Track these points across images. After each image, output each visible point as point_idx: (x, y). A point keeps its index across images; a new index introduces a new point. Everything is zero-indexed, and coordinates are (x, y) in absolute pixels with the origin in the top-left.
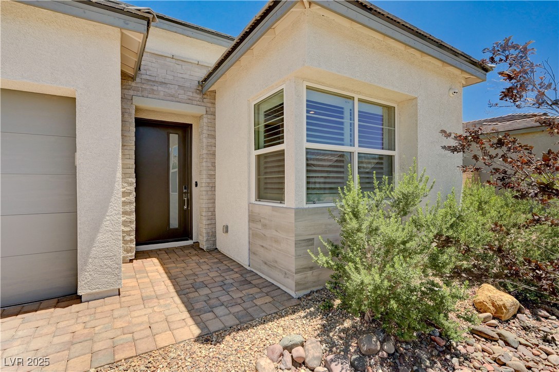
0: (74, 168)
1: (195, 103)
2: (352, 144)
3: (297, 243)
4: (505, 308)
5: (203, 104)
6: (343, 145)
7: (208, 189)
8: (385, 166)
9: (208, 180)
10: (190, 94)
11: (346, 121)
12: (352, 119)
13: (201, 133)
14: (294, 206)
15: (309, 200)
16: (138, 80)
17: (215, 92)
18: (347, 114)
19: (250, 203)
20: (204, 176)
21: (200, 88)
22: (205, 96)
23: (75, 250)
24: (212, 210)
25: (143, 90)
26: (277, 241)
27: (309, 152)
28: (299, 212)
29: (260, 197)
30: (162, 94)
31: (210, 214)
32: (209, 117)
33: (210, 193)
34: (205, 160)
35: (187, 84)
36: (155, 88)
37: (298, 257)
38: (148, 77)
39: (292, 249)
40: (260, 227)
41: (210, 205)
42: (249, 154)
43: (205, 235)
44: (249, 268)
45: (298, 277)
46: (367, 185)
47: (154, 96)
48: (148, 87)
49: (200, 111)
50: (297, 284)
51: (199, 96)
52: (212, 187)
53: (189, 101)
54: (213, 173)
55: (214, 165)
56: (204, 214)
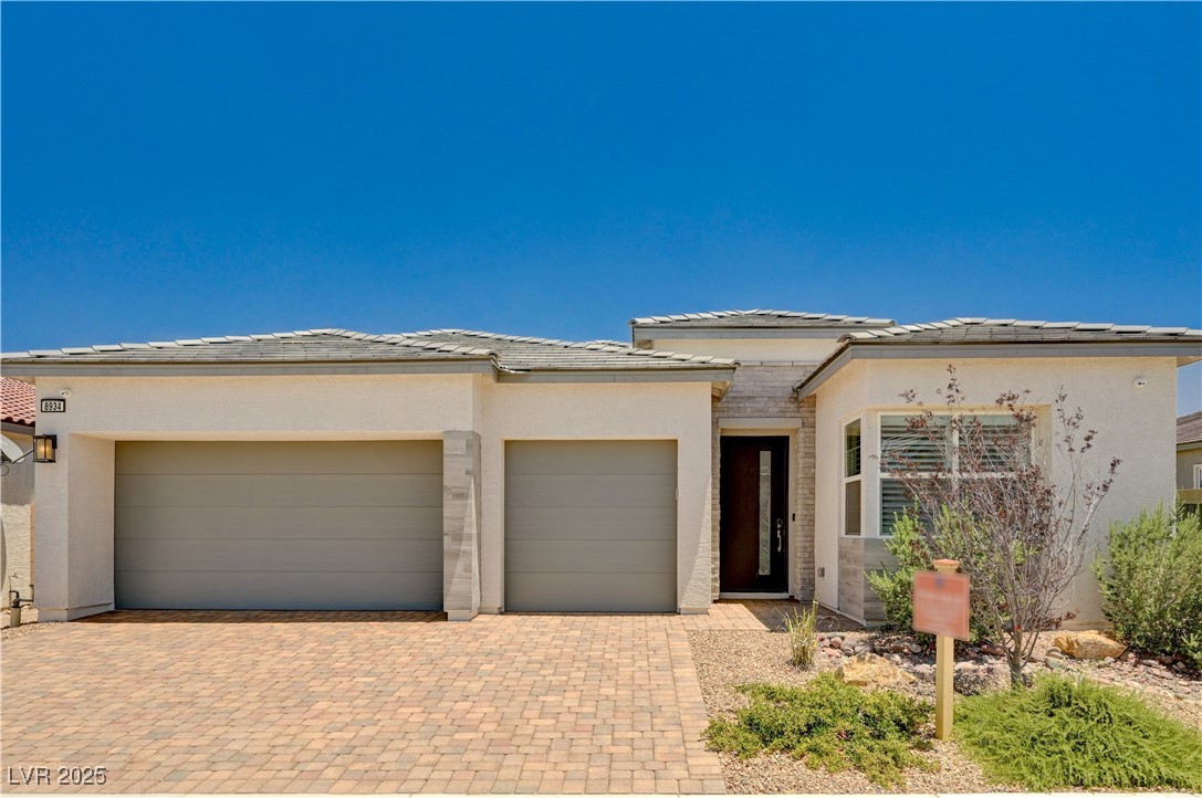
0: (675, 502)
1: (789, 415)
4: (1078, 644)
5: (798, 415)
7: (805, 523)
9: (805, 512)
10: (783, 404)
13: (797, 452)
14: (870, 537)
15: (882, 532)
16: (724, 400)
17: (815, 396)
19: (840, 538)
20: (800, 507)
21: (795, 395)
22: (802, 404)
24: (809, 550)
25: (729, 409)
26: (855, 574)
27: (884, 482)
28: (869, 543)
29: (846, 531)
30: (749, 410)
31: (807, 555)
32: (808, 430)
33: (807, 528)
34: (800, 486)
35: (779, 394)
36: (742, 405)
38: (734, 394)
39: (862, 579)
40: (847, 562)
41: (807, 544)
42: (840, 481)
43: (799, 582)
44: (838, 612)
45: (869, 605)
47: (741, 415)
48: (734, 405)
49: (797, 423)
50: (866, 612)
51: (793, 406)
52: (811, 521)
53: (781, 414)
54: (811, 502)
55: (813, 492)
56: (799, 555)
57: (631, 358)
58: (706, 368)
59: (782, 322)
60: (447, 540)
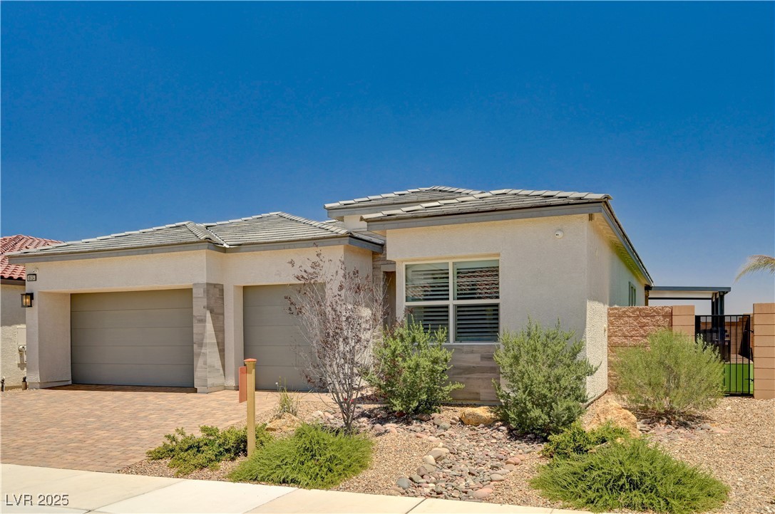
60: (195, 346)
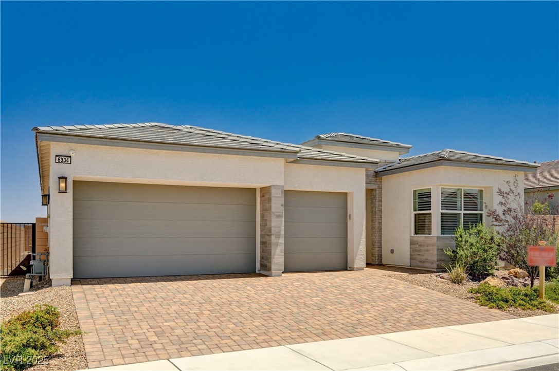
1: (372, 183)
2: (461, 210)
3: (437, 250)
5: (376, 183)
6: (456, 210)
7: (379, 230)
8: (479, 218)
10: (370, 178)
11: (458, 199)
12: (461, 198)
14: (436, 235)
15: (441, 234)
18: (458, 196)
19: (411, 236)
21: (375, 174)
22: (377, 179)
23: (347, 252)
24: (380, 242)
26: (427, 251)
27: (442, 214)
28: (438, 238)
29: (416, 233)
31: (379, 244)
32: (379, 190)
33: (379, 233)
37: (438, 255)
39: (435, 252)
40: (417, 246)
41: (379, 240)
42: (411, 213)
44: (410, 267)
45: (438, 263)
46: (466, 228)
49: (375, 187)
50: (437, 266)
51: (374, 179)
52: (381, 230)
53: (370, 182)
55: (381, 217)
56: (376, 244)
57: (321, 154)
58: (364, 162)
59: (358, 140)
60: (273, 237)
